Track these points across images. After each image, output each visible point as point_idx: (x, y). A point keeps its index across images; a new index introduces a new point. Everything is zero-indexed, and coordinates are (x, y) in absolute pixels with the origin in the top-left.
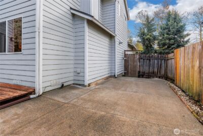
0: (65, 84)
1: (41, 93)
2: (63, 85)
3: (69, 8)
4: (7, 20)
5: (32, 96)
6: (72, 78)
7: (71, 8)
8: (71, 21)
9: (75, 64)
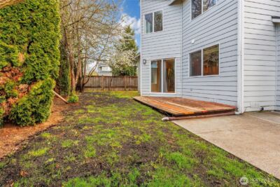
0: (265, 109)
1: (243, 112)
2: (263, 109)
3: (270, 18)
4: (202, 49)
5: (236, 113)
6: (274, 103)
7: (273, 17)
8: (272, 33)
9: (278, 85)
